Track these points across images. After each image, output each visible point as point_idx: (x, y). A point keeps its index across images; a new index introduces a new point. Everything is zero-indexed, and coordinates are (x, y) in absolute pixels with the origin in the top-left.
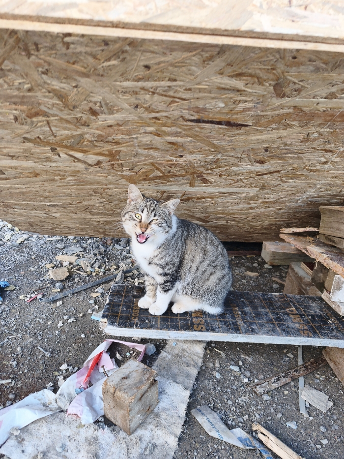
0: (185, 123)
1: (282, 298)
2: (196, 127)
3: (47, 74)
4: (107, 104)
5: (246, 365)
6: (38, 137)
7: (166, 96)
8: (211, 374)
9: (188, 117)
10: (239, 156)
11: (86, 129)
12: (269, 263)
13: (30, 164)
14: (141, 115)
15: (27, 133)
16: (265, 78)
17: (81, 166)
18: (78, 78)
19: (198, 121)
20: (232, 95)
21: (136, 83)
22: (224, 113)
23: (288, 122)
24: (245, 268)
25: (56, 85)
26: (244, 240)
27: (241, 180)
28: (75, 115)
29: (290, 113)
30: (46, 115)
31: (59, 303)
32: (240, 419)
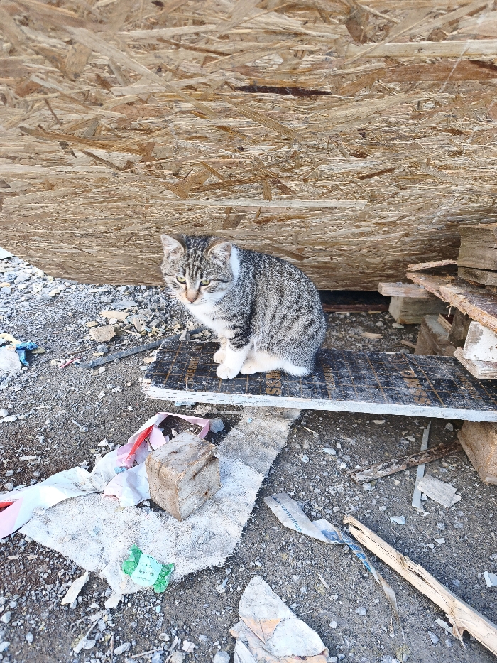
0: (235, 94)
1: (399, 358)
2: (253, 99)
3: (27, 25)
4: (118, 68)
5: (345, 449)
6: (39, 126)
7: (195, 49)
8: (296, 457)
9: (235, 82)
10: (325, 145)
11: (98, 111)
12: (399, 321)
13: (37, 170)
14: (168, 83)
15: (24, 120)
16: (330, 10)
17: (106, 171)
18: (70, 28)
19: (251, 89)
20: (289, 43)
21: (149, 31)
22: (285, 73)
23: (383, 84)
24: (363, 328)
25: (45, 41)
26: (363, 287)
27: (337, 187)
28: (80, 88)
29: (382, 68)
30: (41, 90)
31: (102, 369)
32: (327, 511)
